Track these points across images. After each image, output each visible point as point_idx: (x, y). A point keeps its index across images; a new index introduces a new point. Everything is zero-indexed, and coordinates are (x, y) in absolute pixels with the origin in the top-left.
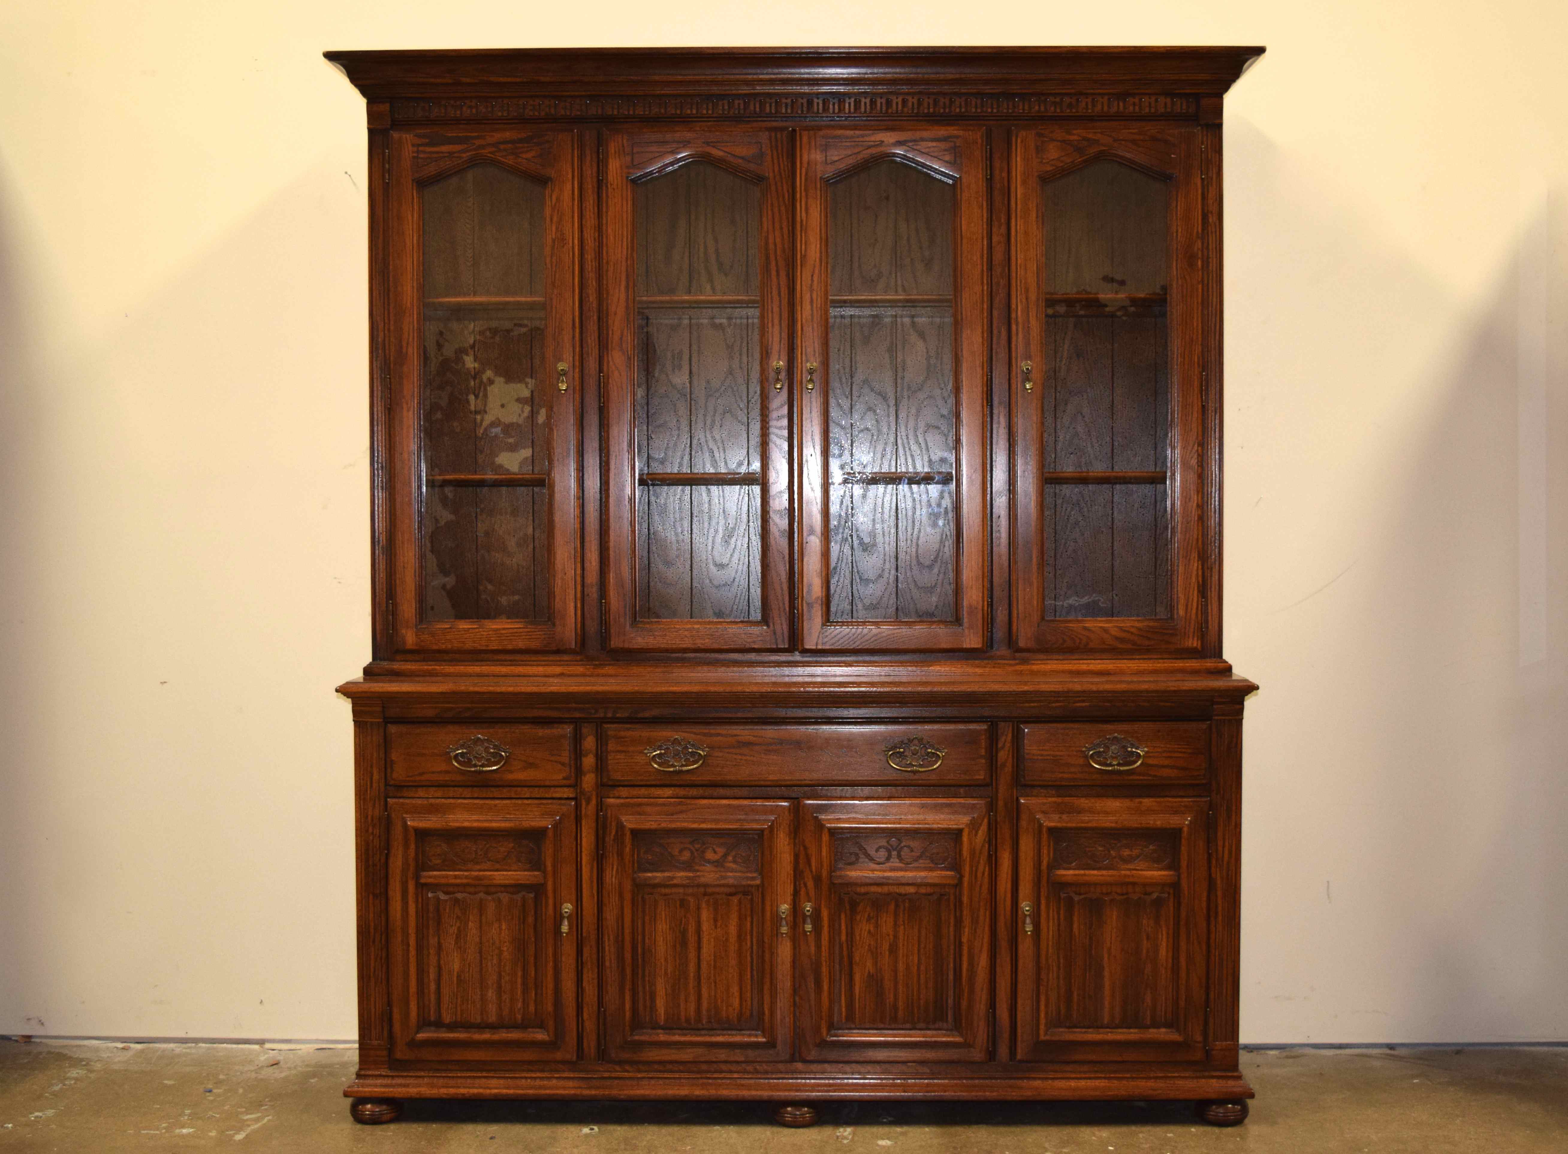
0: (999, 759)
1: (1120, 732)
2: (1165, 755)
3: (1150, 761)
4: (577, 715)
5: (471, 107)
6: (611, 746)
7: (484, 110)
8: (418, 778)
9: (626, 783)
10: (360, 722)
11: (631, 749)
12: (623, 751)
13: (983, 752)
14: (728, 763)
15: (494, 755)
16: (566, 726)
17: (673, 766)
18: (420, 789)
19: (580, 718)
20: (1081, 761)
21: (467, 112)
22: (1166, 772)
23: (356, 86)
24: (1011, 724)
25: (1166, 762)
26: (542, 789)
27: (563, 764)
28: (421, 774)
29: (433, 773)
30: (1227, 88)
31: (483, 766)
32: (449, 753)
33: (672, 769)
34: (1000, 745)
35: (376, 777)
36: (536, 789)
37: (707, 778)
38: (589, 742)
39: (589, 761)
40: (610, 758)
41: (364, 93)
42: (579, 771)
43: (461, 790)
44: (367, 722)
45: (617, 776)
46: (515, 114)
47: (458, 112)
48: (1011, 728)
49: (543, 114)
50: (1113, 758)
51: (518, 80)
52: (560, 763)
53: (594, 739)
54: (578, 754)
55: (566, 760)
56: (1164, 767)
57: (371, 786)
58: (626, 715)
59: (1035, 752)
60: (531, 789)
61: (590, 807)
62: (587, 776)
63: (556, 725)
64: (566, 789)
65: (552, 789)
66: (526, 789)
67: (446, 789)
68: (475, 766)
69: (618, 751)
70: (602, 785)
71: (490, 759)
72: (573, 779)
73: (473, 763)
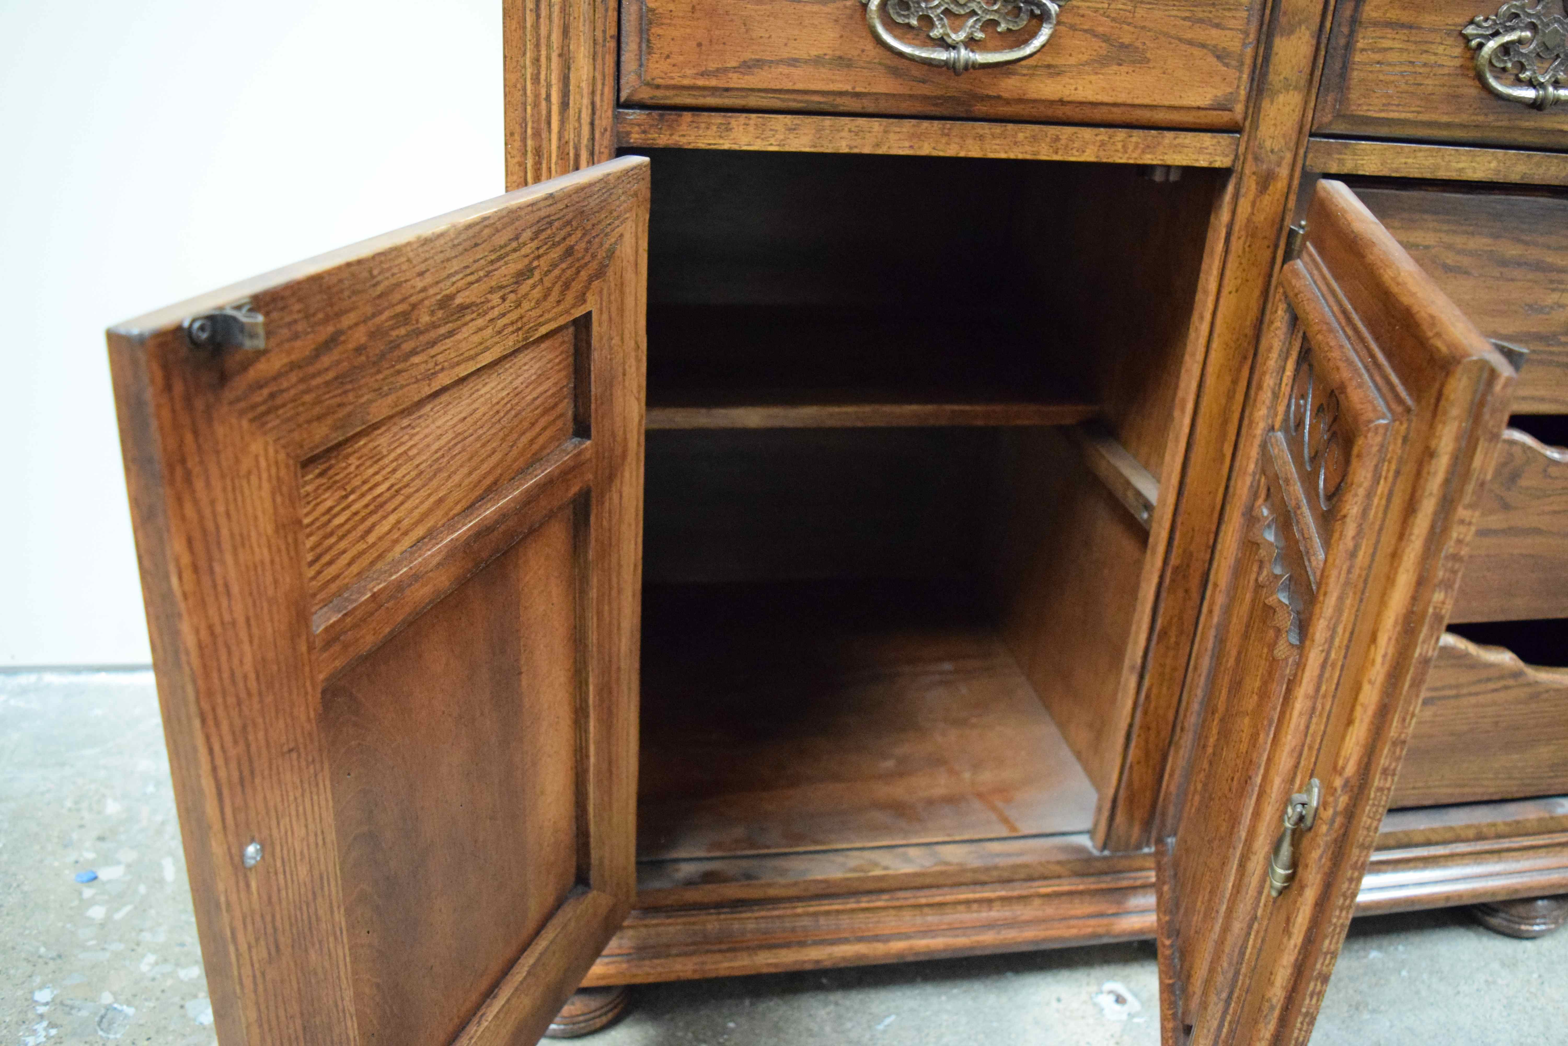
8: (736, 81)
9: (1384, 131)
12: (1403, 26)
18: (738, 121)
26: (1137, 136)
27: (1221, 55)
28: (747, 67)
29: (793, 62)
33: (1529, 94)
35: (582, 71)
36: (1121, 134)
39: (1294, 50)
40: (1359, 43)
43: (876, 125)
52: (1216, 49)
54: (1268, 23)
55: (1232, 43)
57: (565, 105)
60: (1103, 134)
61: (1266, 199)
62: (1281, 98)
64: (1207, 139)
65: (1170, 135)
66: (1087, 133)
67: (828, 121)
69: (1389, 24)
70: (1312, 135)
71: (996, 23)
72: (1239, 108)
73: (936, 33)
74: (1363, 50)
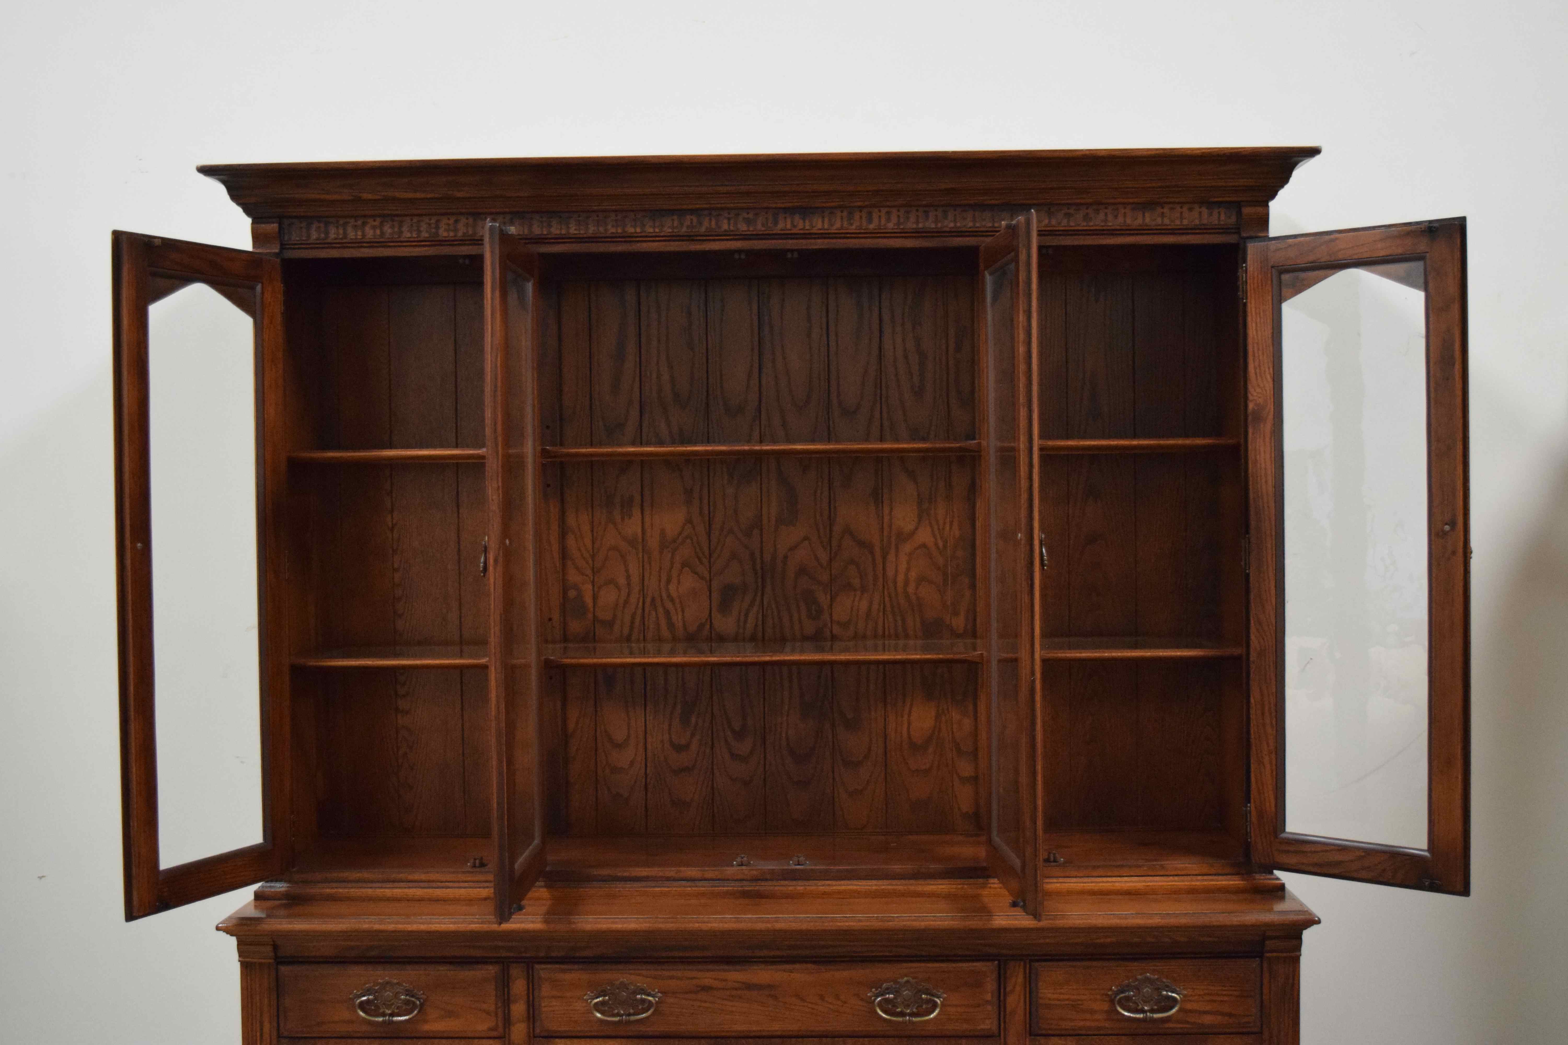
0: (1008, 1006)
1: (1154, 972)
2: (1207, 998)
3: (1189, 1006)
4: (504, 954)
5: (374, 228)
6: (546, 990)
7: (389, 231)
8: (316, 1029)
9: (564, 1035)
10: (247, 963)
11: (568, 994)
12: (559, 997)
13: (988, 997)
14: (684, 1010)
15: (407, 1002)
16: (490, 967)
17: (618, 1015)
18: (318, 1041)
19: (509, 958)
20: (1106, 1006)
21: (370, 233)
22: (1208, 1019)
23: (239, 204)
24: (1022, 963)
25: (1208, 1008)
27: (488, 1013)
28: (321, 1024)
29: (334, 1022)
30: (1273, 196)
31: (392, 1015)
32: (352, 1000)
33: (617, 1019)
34: (1008, 989)
35: (267, 1027)
37: (662, 1028)
38: (519, 986)
39: (518, 1009)
40: (543, 1005)
41: (248, 211)
42: (507, 1021)
43: (367, 1041)
44: (255, 963)
45: (553, 1026)
46: (427, 235)
47: (359, 233)
48: (1022, 970)
49: (460, 234)
50: (1145, 1002)
51: (429, 196)
52: (484, 1011)
53: (525, 982)
54: (506, 1000)
55: (492, 1008)
56: (1205, 1013)
57: (261, 1038)
58: (562, 954)
59: (1050, 995)
60: (450, 1041)
62: (517, 1026)
63: (480, 966)
64: (492, 1042)
67: (349, 1040)
68: (384, 1015)
69: (553, 997)
70: (535, 1037)
71: (402, 1007)
72: (501, 1029)
73: (381, 1011)
74: (545, 1007)
